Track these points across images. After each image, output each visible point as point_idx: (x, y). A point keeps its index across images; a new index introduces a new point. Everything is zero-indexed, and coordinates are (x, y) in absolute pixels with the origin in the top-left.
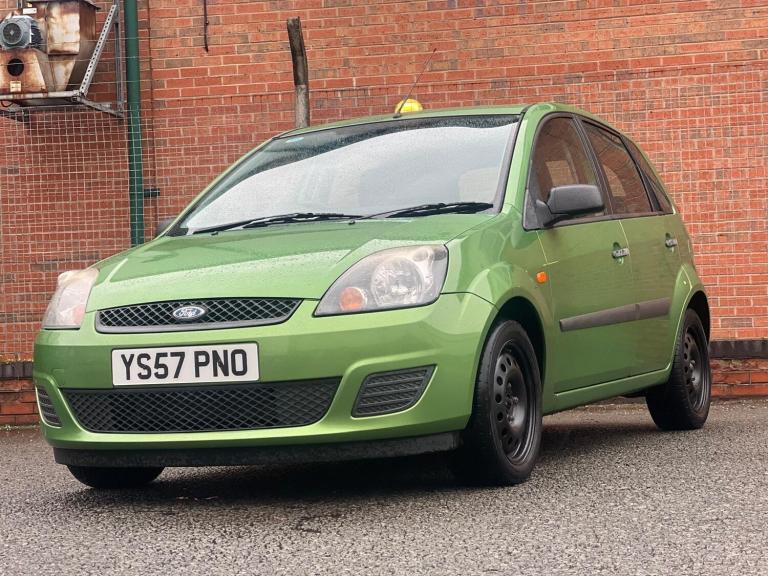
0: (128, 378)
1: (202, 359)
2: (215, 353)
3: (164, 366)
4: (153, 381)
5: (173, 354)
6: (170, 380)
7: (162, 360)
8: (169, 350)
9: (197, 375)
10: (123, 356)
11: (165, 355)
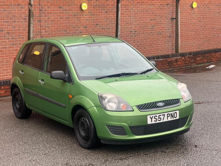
0: (152, 122)
1: (168, 115)
2: (171, 114)
3: (161, 118)
4: (158, 122)
5: (162, 115)
6: (162, 121)
7: (160, 117)
8: (161, 114)
9: (167, 119)
10: (150, 117)
11: (161, 115)
